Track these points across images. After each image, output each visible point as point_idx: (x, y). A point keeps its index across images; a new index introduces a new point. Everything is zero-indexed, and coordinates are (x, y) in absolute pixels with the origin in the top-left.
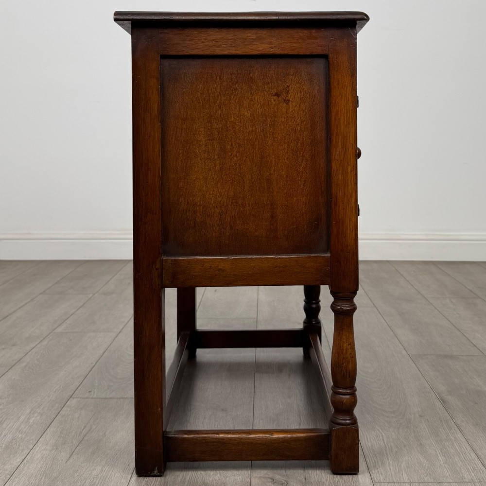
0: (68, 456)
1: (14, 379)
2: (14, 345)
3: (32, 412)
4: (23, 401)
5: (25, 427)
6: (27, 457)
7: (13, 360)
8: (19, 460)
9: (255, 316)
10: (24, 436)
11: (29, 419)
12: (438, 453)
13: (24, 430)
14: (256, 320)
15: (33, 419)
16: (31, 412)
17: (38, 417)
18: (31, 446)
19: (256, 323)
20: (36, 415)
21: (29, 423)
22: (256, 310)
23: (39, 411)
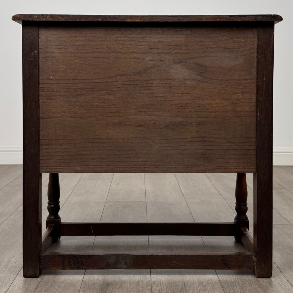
0: (35, 288)
3: (10, 260)
4: (3, 254)
6: (9, 289)
9: (145, 200)
10: (6, 275)
11: (8, 265)
12: (268, 285)
15: (10, 265)
18: (11, 282)
19: (145, 204)
20: (12, 262)
21: (8, 267)
22: (145, 196)
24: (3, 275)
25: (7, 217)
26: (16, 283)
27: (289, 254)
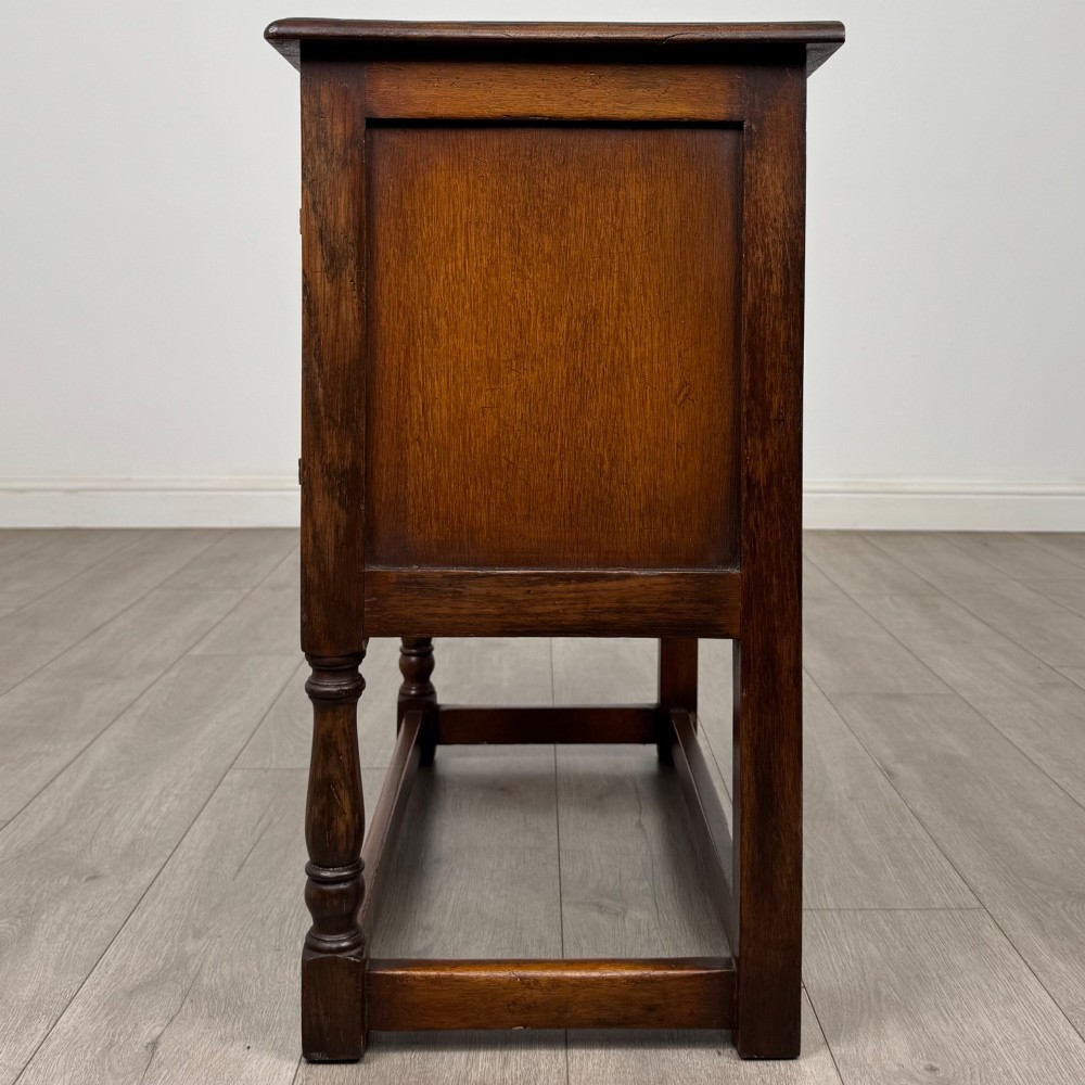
24: (147, 834)
25: (159, 674)
26: (181, 855)
27: (947, 776)
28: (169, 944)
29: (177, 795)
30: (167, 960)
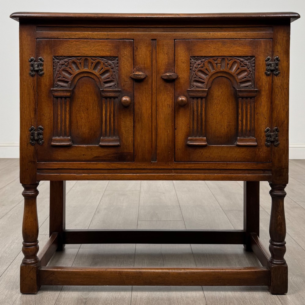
1: (3, 224)
2: (3, 205)
4: (8, 236)
5: (9, 251)
7: (3, 214)
8: (5, 268)
9: (139, 189)
10: (7, 256)
11: (11, 246)
13: (8, 252)
14: (139, 191)
15: (13, 246)
16: (12, 242)
17: (16, 245)
18: (12, 261)
20: (14, 244)
22: (140, 186)
23: (16, 242)
24: (6, 255)
25: (17, 204)
26: (15, 262)
28: (8, 290)
29: (17, 243)
30: (6, 296)
